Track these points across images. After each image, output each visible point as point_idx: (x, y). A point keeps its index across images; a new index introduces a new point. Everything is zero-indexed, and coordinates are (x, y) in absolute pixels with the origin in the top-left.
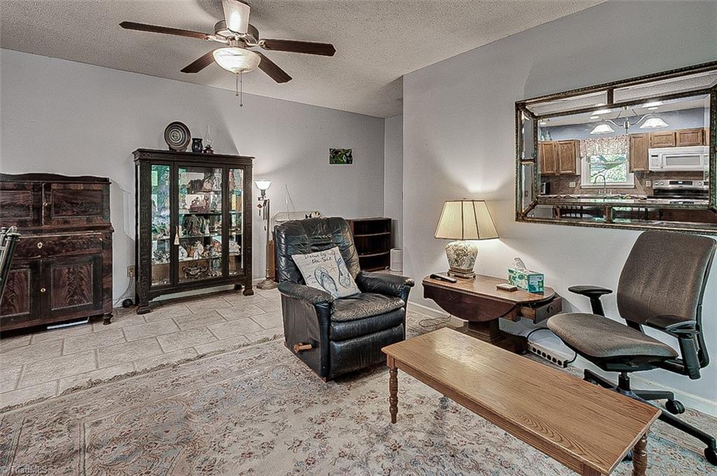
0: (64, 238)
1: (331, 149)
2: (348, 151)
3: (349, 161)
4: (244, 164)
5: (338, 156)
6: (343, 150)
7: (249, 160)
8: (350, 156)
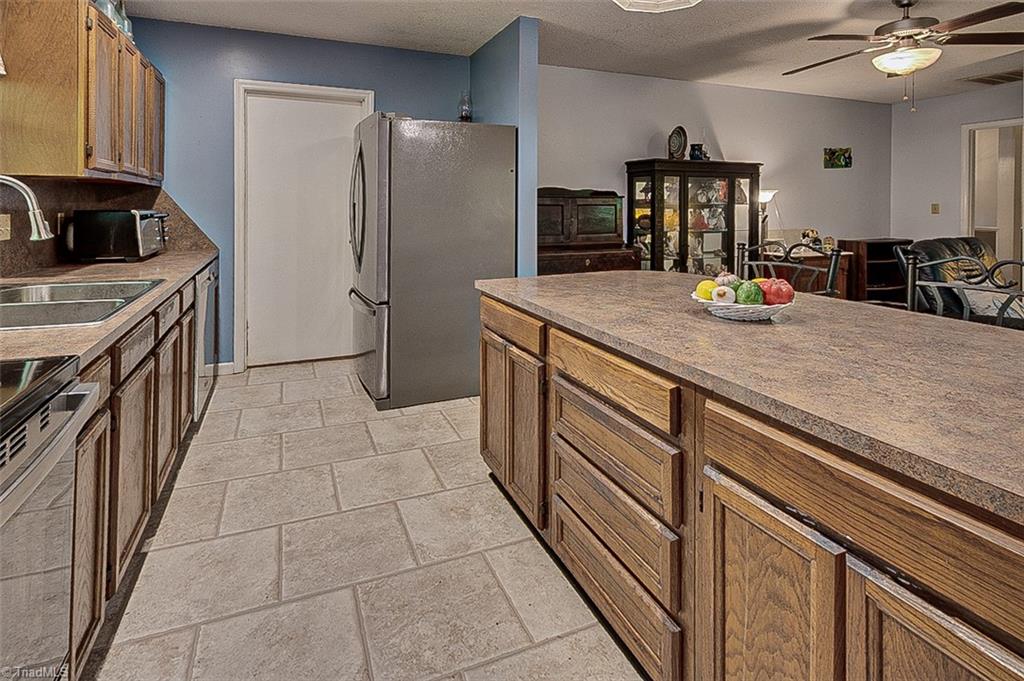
0: (605, 255)
1: (825, 149)
2: (847, 150)
3: (848, 164)
4: (751, 171)
5: (836, 158)
6: (841, 150)
7: (756, 167)
8: (850, 157)
